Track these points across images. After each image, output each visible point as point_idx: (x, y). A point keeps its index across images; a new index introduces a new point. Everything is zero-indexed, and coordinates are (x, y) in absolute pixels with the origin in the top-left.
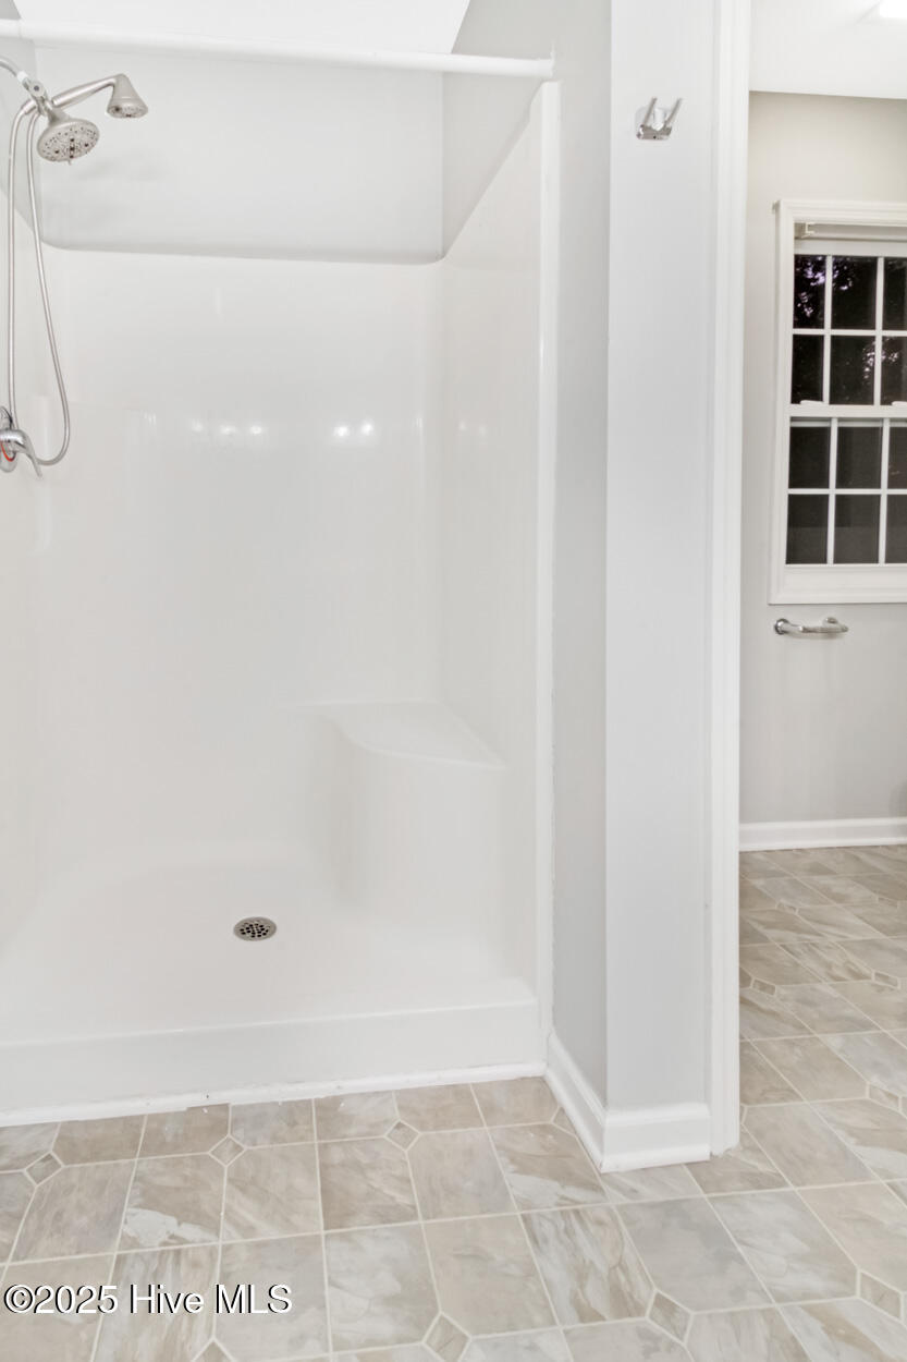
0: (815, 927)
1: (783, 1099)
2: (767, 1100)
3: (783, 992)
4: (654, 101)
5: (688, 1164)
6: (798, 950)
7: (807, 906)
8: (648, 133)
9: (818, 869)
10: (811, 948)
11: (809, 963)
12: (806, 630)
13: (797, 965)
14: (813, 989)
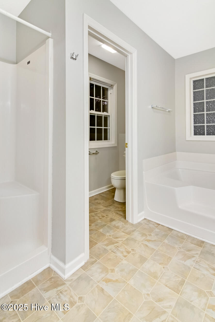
0: (96, 210)
1: (95, 245)
2: (93, 247)
3: (93, 225)
4: (74, 53)
5: (81, 267)
6: (94, 216)
7: (95, 207)
8: (72, 58)
9: (96, 199)
10: (96, 214)
11: (96, 218)
12: (93, 153)
13: (94, 219)
14: (97, 222)
